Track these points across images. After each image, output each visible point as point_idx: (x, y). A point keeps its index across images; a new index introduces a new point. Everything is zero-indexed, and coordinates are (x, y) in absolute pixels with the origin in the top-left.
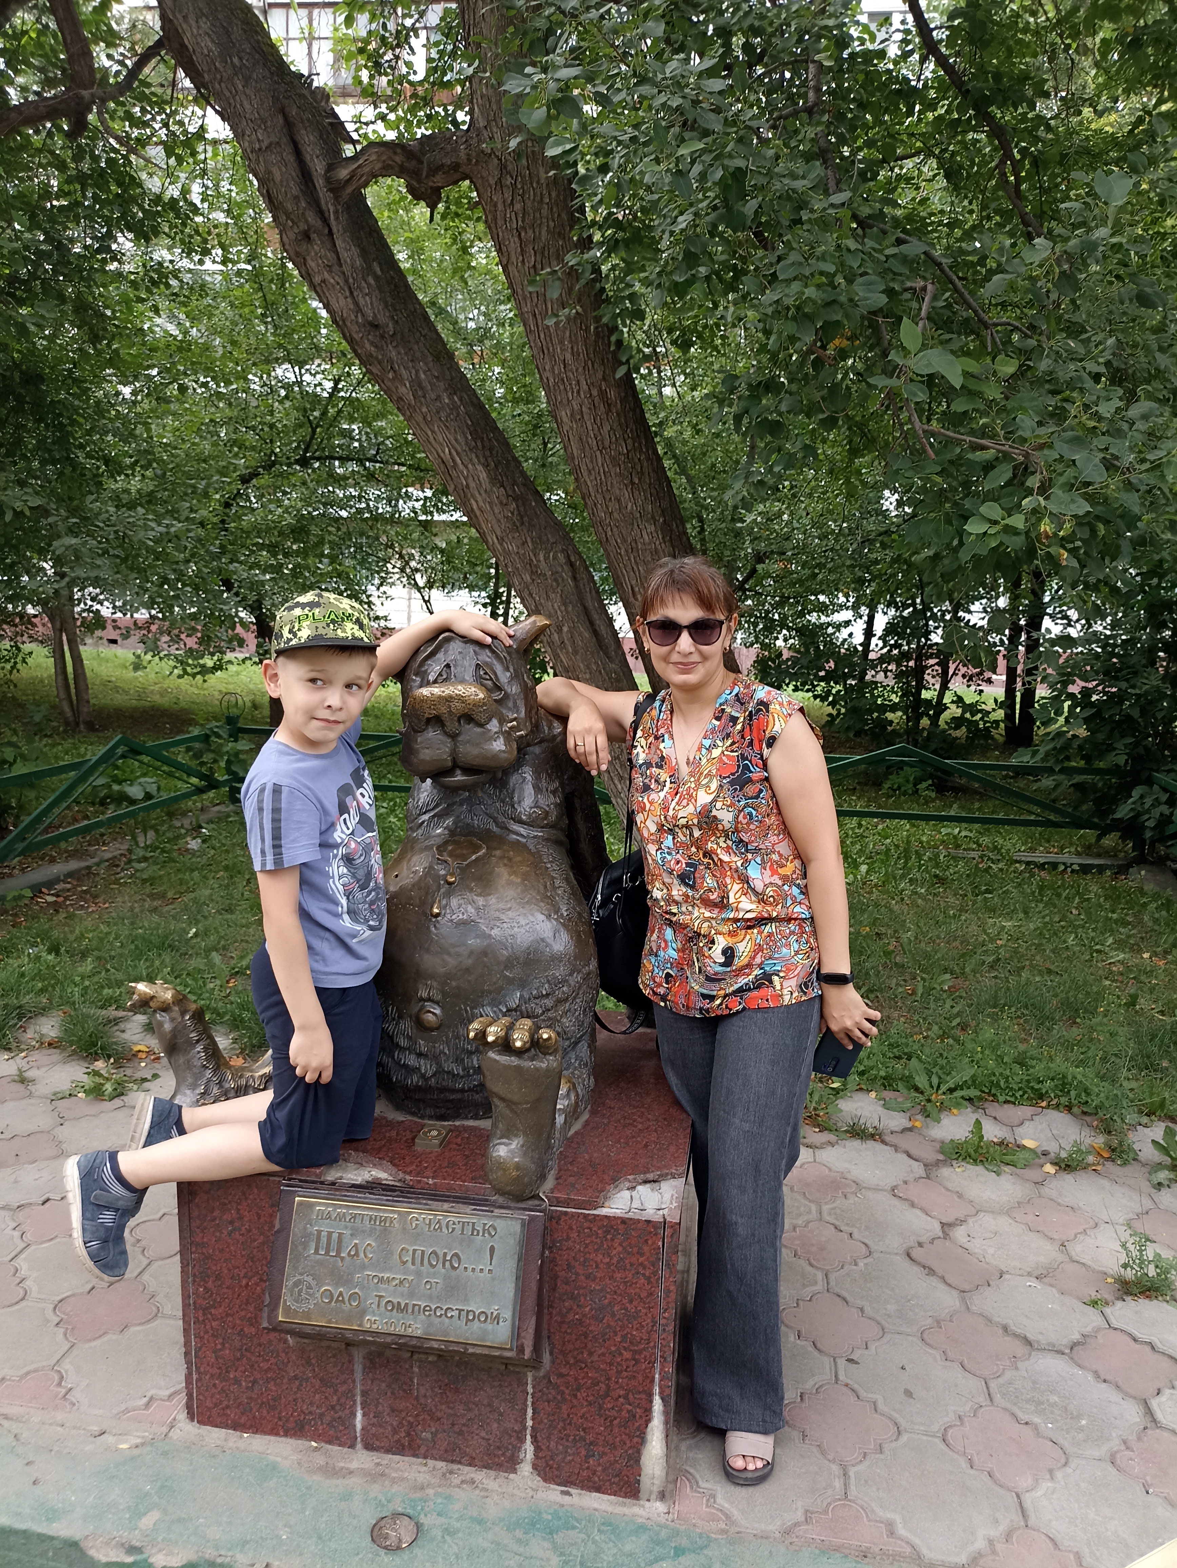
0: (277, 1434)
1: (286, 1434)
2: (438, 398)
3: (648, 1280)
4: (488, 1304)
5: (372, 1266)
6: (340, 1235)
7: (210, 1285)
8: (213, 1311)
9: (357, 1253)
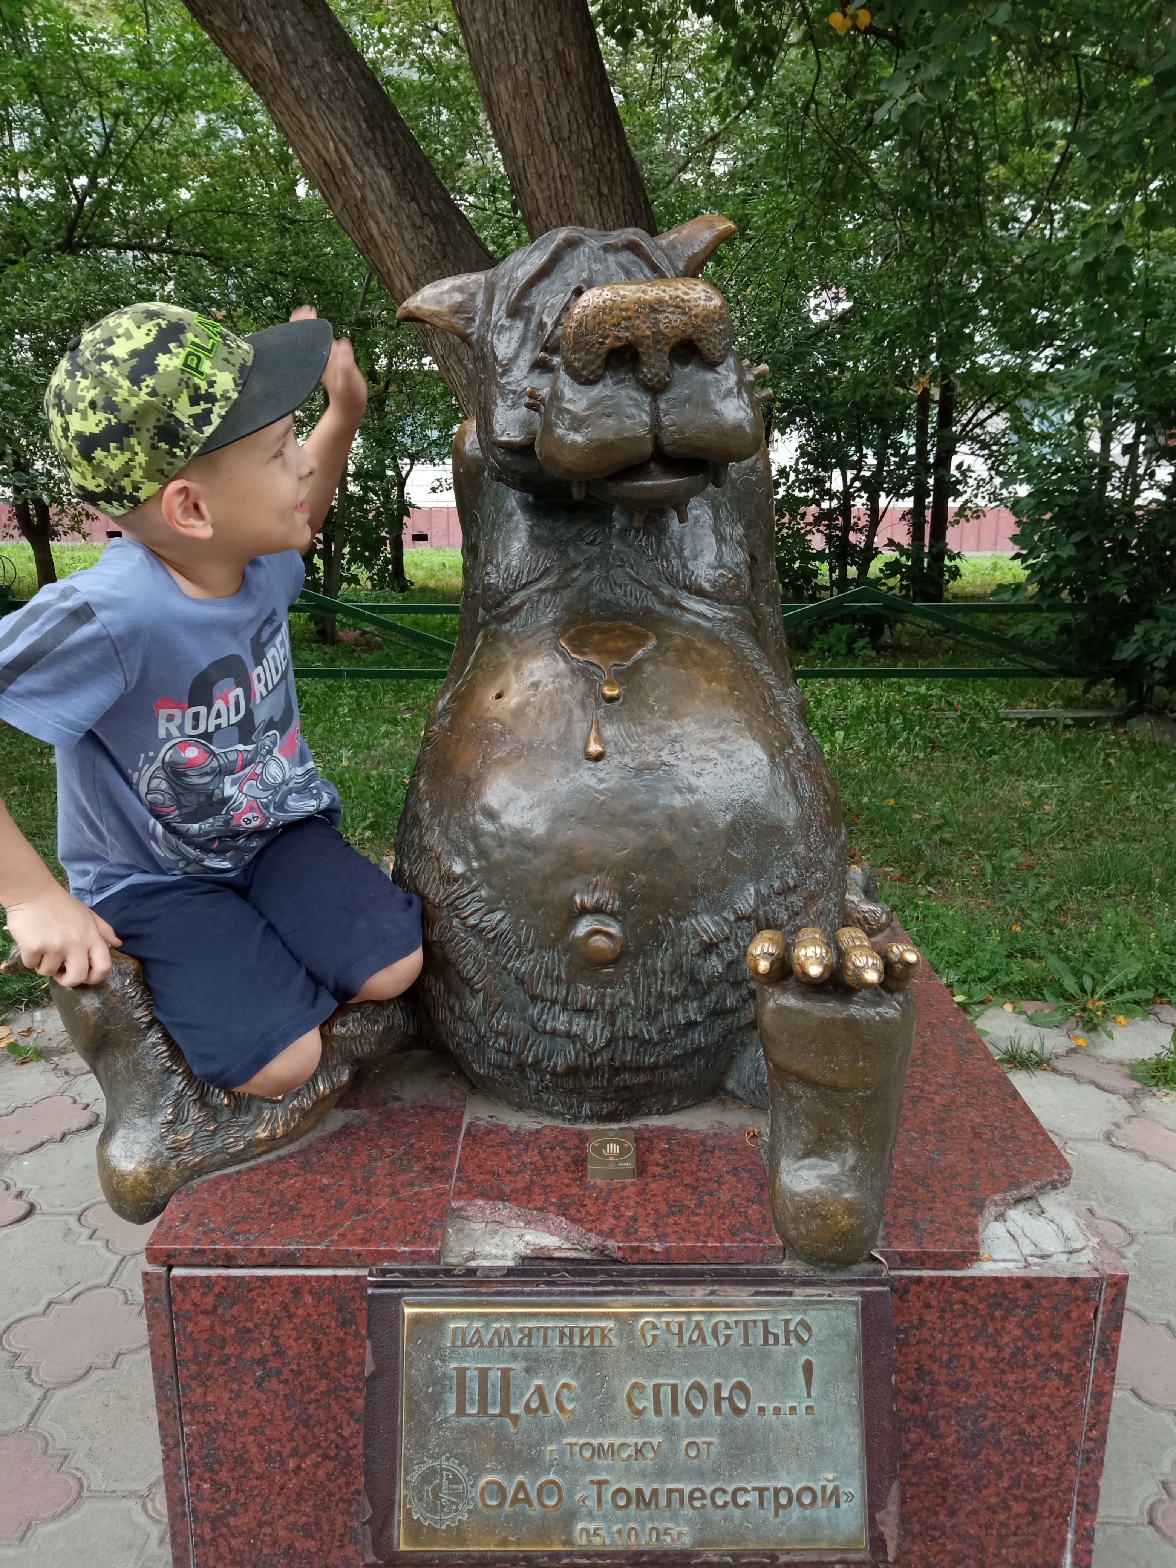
2: (316, 64)
3: (1067, 1379)
4: (815, 1472)
5: (578, 1427)
6: (505, 1372)
7: (224, 1476)
8: (232, 1521)
9: (543, 1405)
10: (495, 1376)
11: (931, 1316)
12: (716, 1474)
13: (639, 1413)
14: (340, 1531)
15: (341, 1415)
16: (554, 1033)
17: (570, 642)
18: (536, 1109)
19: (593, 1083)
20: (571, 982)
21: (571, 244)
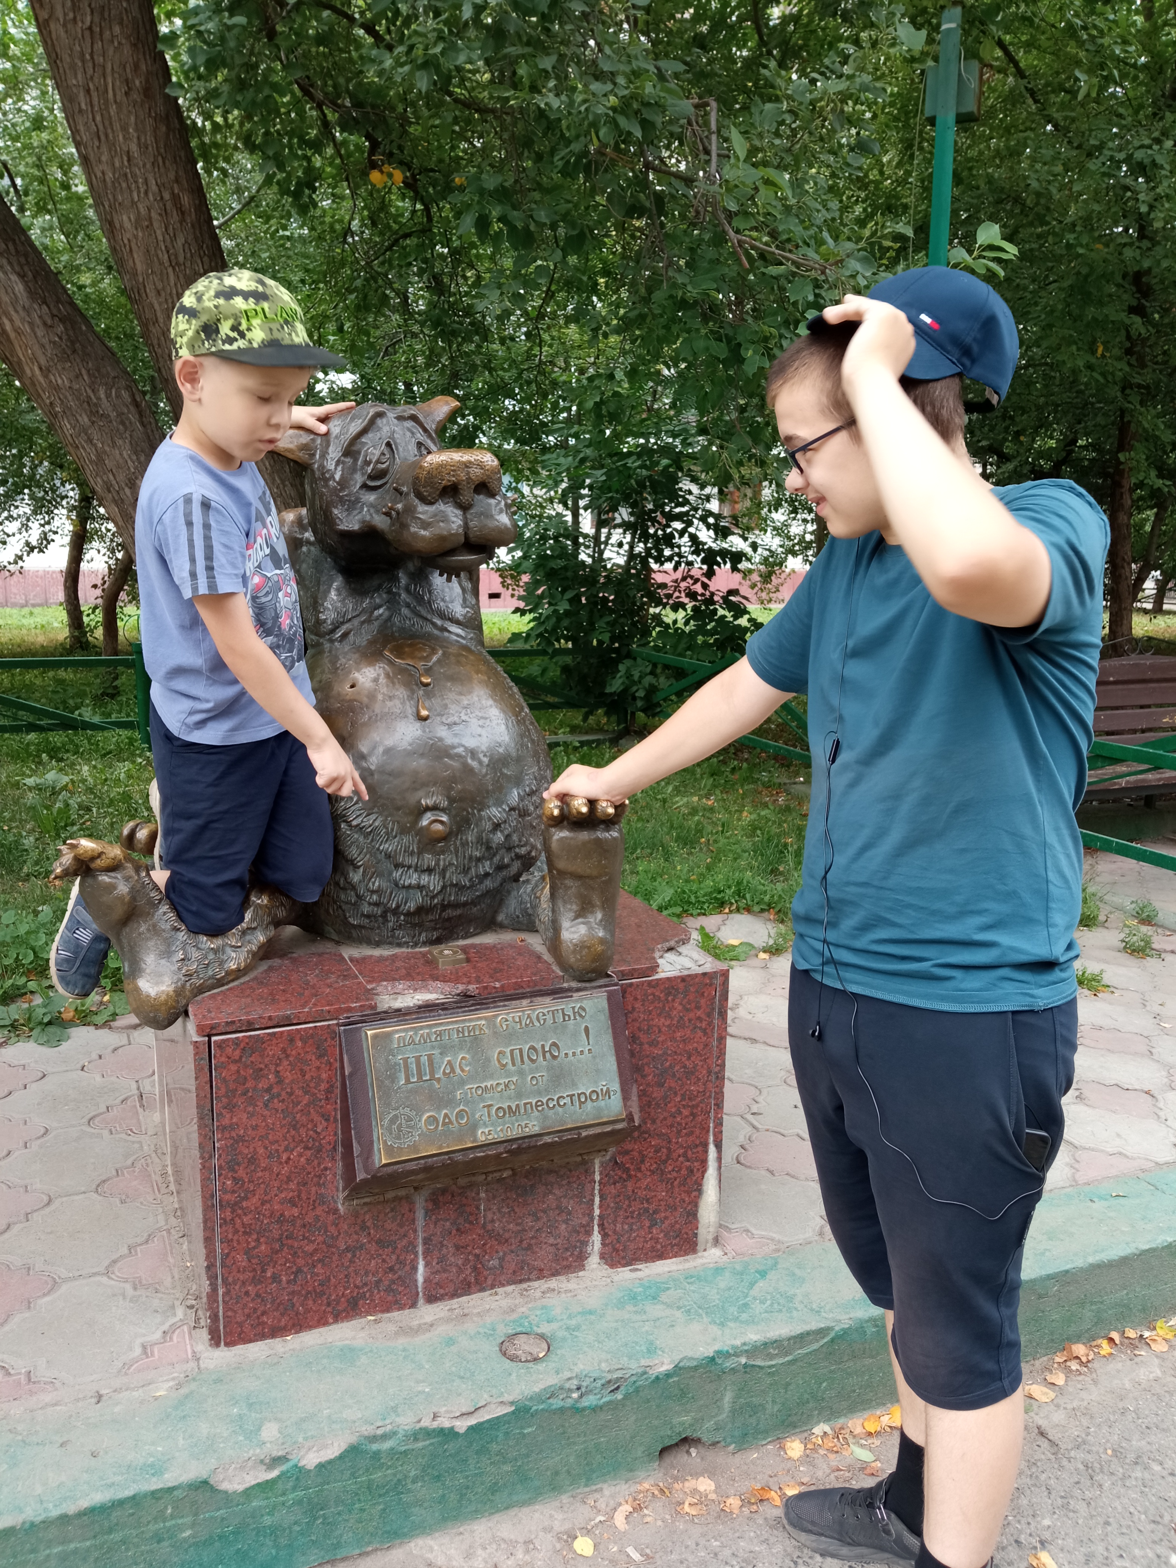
0: (326, 1324)
1: (338, 1317)
3: (705, 1032)
4: (596, 1082)
5: (472, 1078)
6: (430, 1057)
7: (241, 1173)
8: (244, 1204)
9: (453, 1070)
10: (424, 1059)
11: (638, 1005)
12: (547, 1091)
13: (505, 1066)
14: (313, 1198)
15: (317, 1118)
16: (410, 887)
17: (391, 652)
18: (390, 943)
19: (430, 917)
20: (420, 853)
21: (380, 415)
